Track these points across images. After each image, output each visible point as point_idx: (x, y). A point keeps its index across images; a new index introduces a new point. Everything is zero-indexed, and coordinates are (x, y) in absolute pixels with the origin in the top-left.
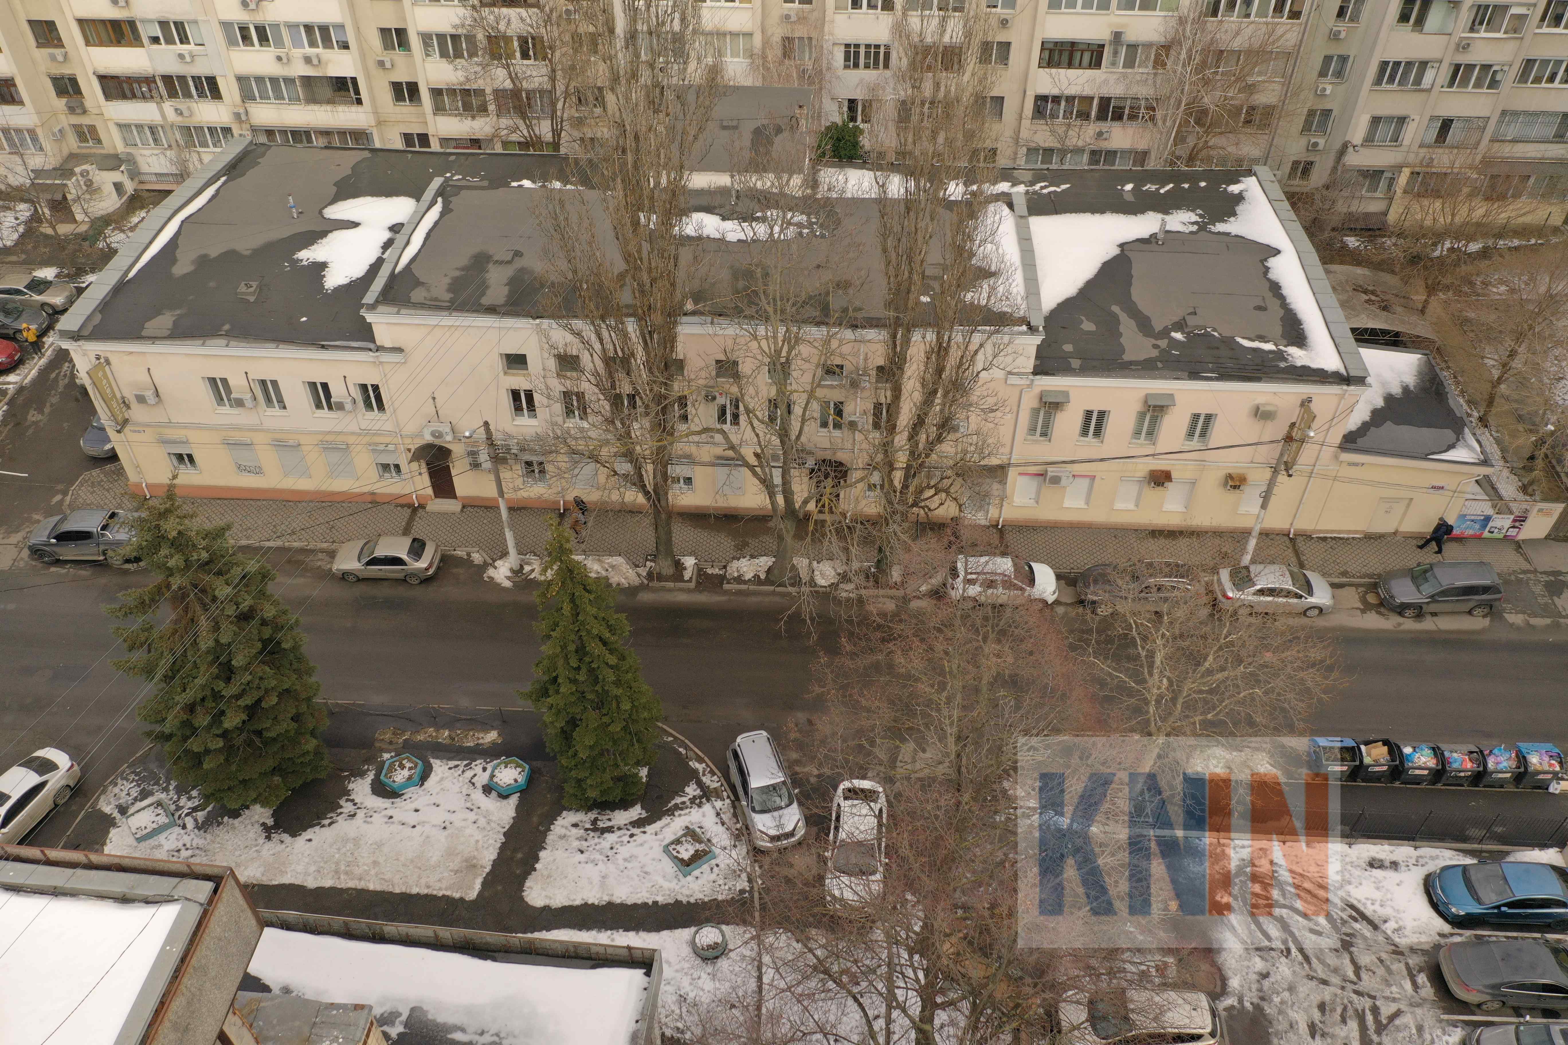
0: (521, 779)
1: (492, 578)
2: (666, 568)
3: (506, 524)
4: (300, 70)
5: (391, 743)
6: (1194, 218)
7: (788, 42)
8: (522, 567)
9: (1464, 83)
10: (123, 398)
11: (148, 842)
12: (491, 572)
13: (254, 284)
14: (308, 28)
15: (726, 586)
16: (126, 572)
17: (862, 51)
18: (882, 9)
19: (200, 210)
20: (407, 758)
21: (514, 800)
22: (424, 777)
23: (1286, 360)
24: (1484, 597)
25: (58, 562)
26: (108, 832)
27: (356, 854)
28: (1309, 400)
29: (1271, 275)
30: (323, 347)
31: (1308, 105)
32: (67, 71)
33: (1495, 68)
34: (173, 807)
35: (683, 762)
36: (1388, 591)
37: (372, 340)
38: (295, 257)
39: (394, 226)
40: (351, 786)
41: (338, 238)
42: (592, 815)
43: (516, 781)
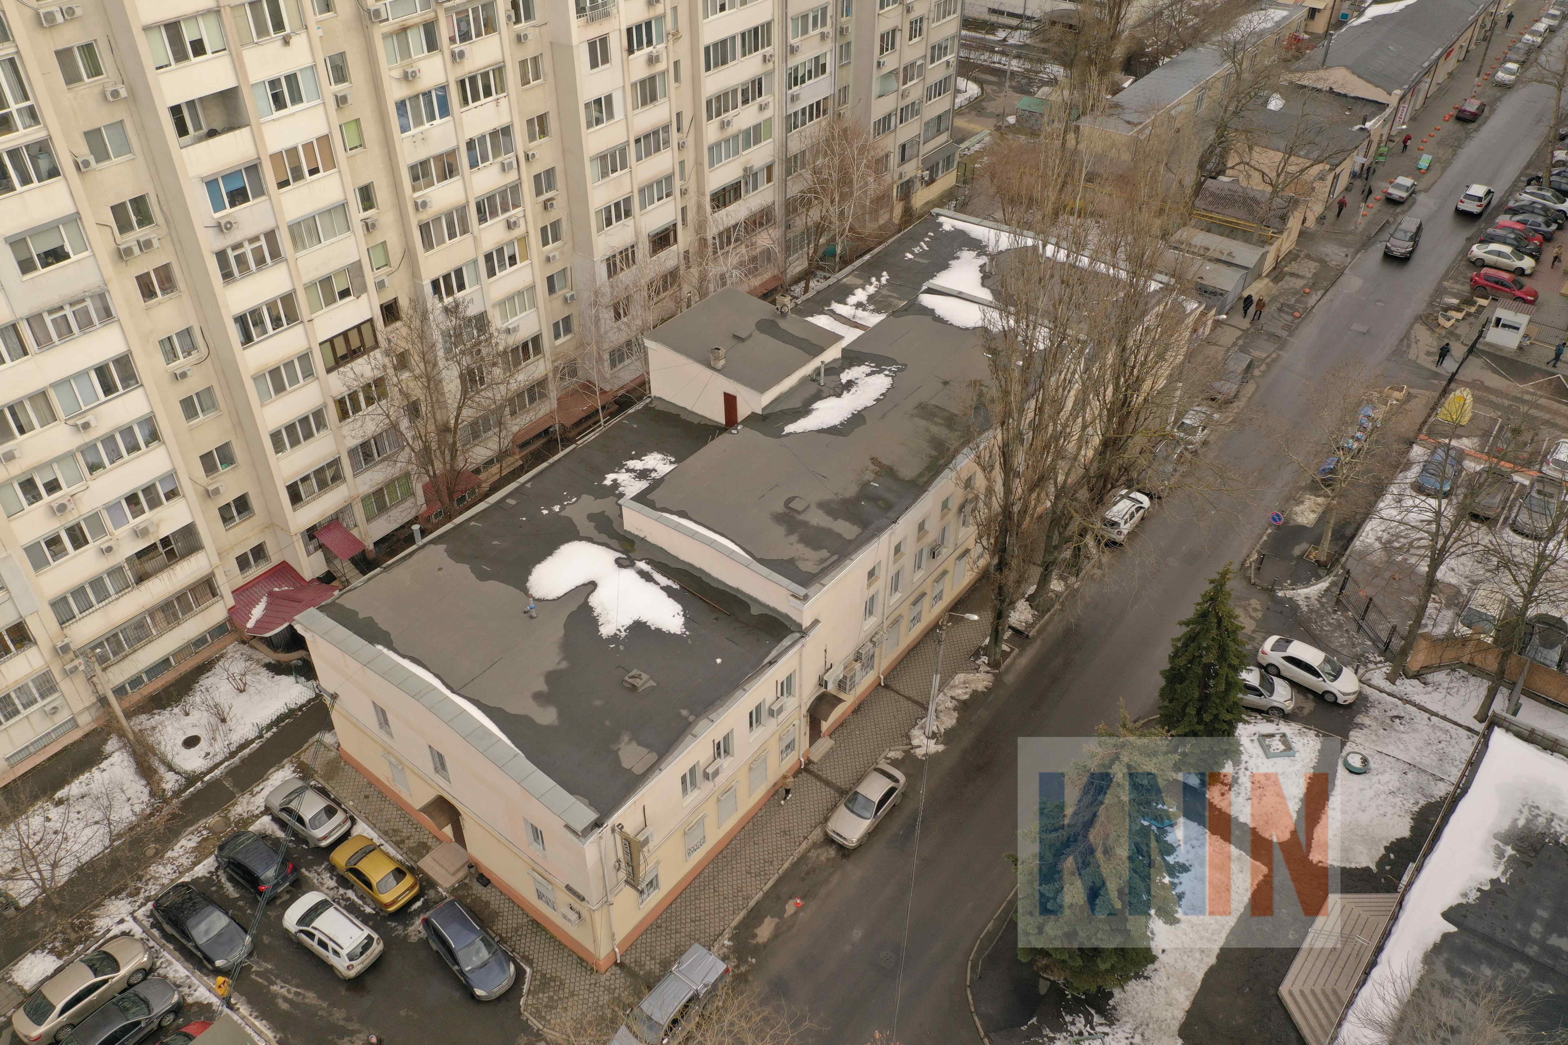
1: (928, 754)
4: (128, 550)
7: (551, 281)
8: (929, 732)
12: (920, 751)
13: (639, 672)
14: (131, 498)
15: (1031, 633)
17: (618, 258)
19: (439, 678)
30: (771, 663)
38: (605, 637)
39: (618, 563)
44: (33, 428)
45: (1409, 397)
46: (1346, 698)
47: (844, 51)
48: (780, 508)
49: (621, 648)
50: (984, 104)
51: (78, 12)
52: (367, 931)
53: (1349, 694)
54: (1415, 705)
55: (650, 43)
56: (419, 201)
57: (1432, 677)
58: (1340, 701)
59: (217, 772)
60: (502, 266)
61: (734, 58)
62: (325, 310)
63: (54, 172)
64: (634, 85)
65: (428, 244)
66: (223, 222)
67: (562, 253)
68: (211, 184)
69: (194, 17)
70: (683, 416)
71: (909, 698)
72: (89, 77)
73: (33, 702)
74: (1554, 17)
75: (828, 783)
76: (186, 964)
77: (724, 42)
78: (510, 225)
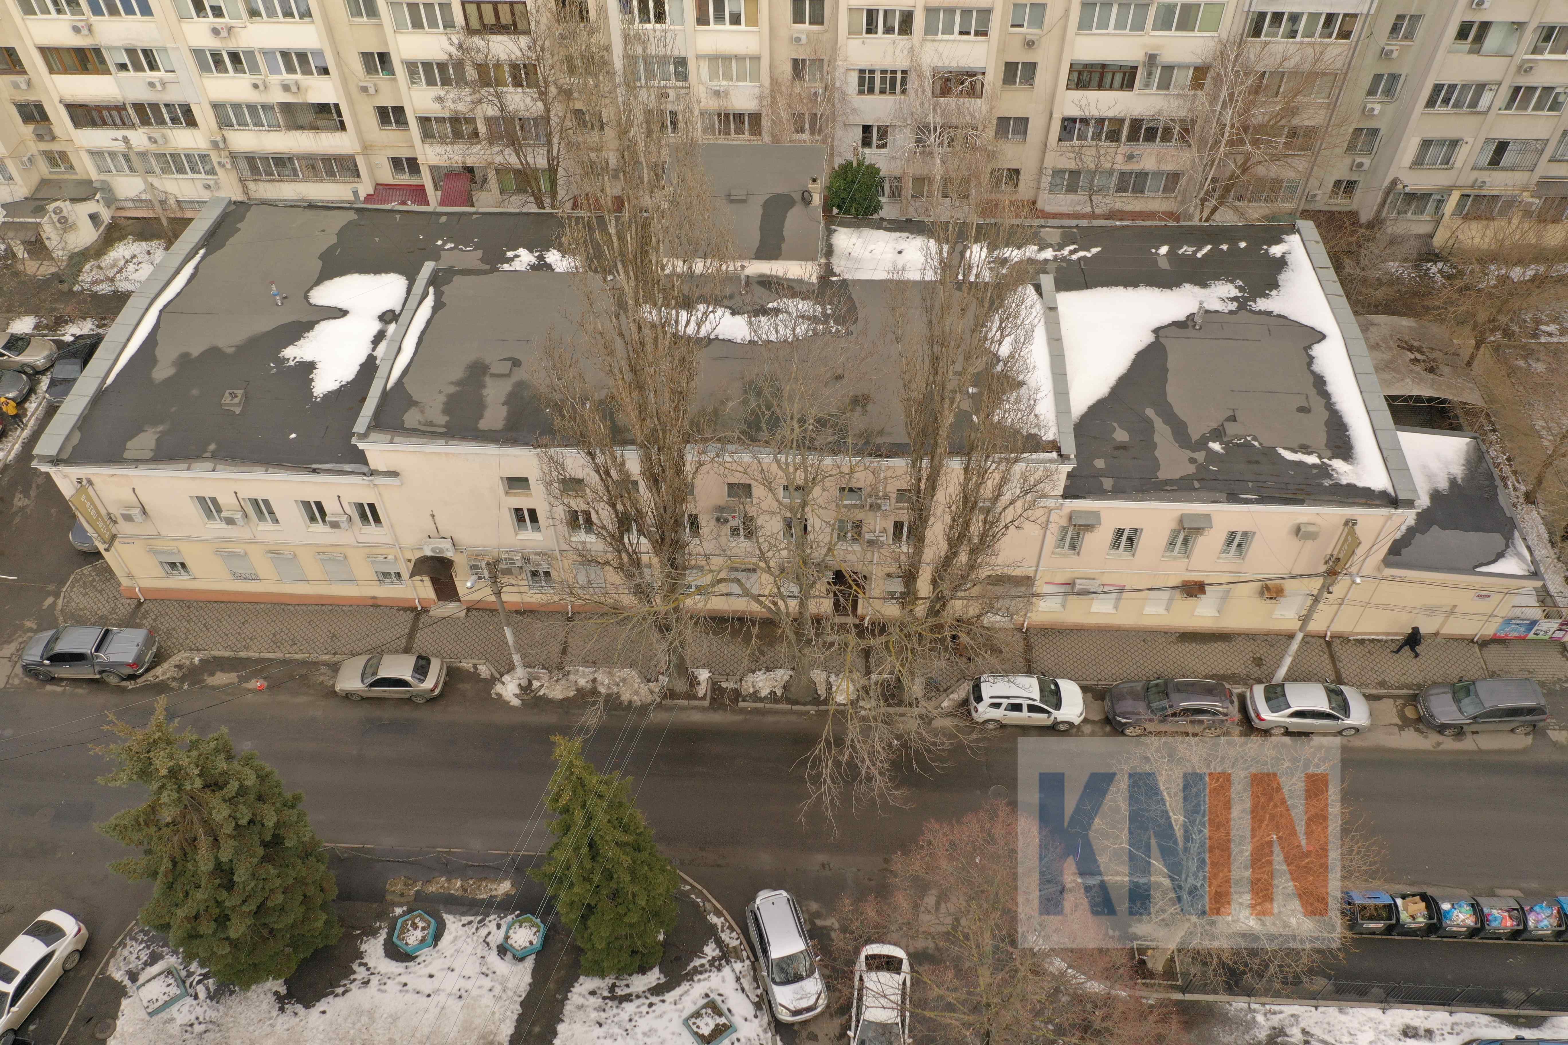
0: (537, 941)
1: (499, 695)
2: (681, 686)
3: (512, 649)
4: (278, 96)
5: (402, 895)
6: (1234, 292)
7: (797, 65)
8: (530, 683)
9: (1524, 106)
10: (109, 514)
11: (160, 1015)
12: (499, 688)
13: (240, 393)
14: (285, 54)
15: (741, 704)
16: (124, 690)
17: (878, 76)
18: (899, 34)
19: (178, 294)
20: (420, 915)
21: (530, 963)
22: (437, 937)
23: (1330, 476)
24: (1529, 718)
25: (53, 680)
26: (119, 1004)
27: (371, 1031)
28: (1355, 522)
29: (1317, 367)
30: (314, 471)
31: (1354, 126)
32: (32, 97)
33: (1557, 90)
34: (183, 973)
35: (699, 915)
36: (1427, 709)
37: (365, 462)
38: (281, 355)
39: (384, 314)
40: (363, 947)
41: (326, 329)
42: (609, 981)
43: (531, 943)
48: (491, 359)
49: (274, 371)
73: (198, 171)
75: (411, 637)
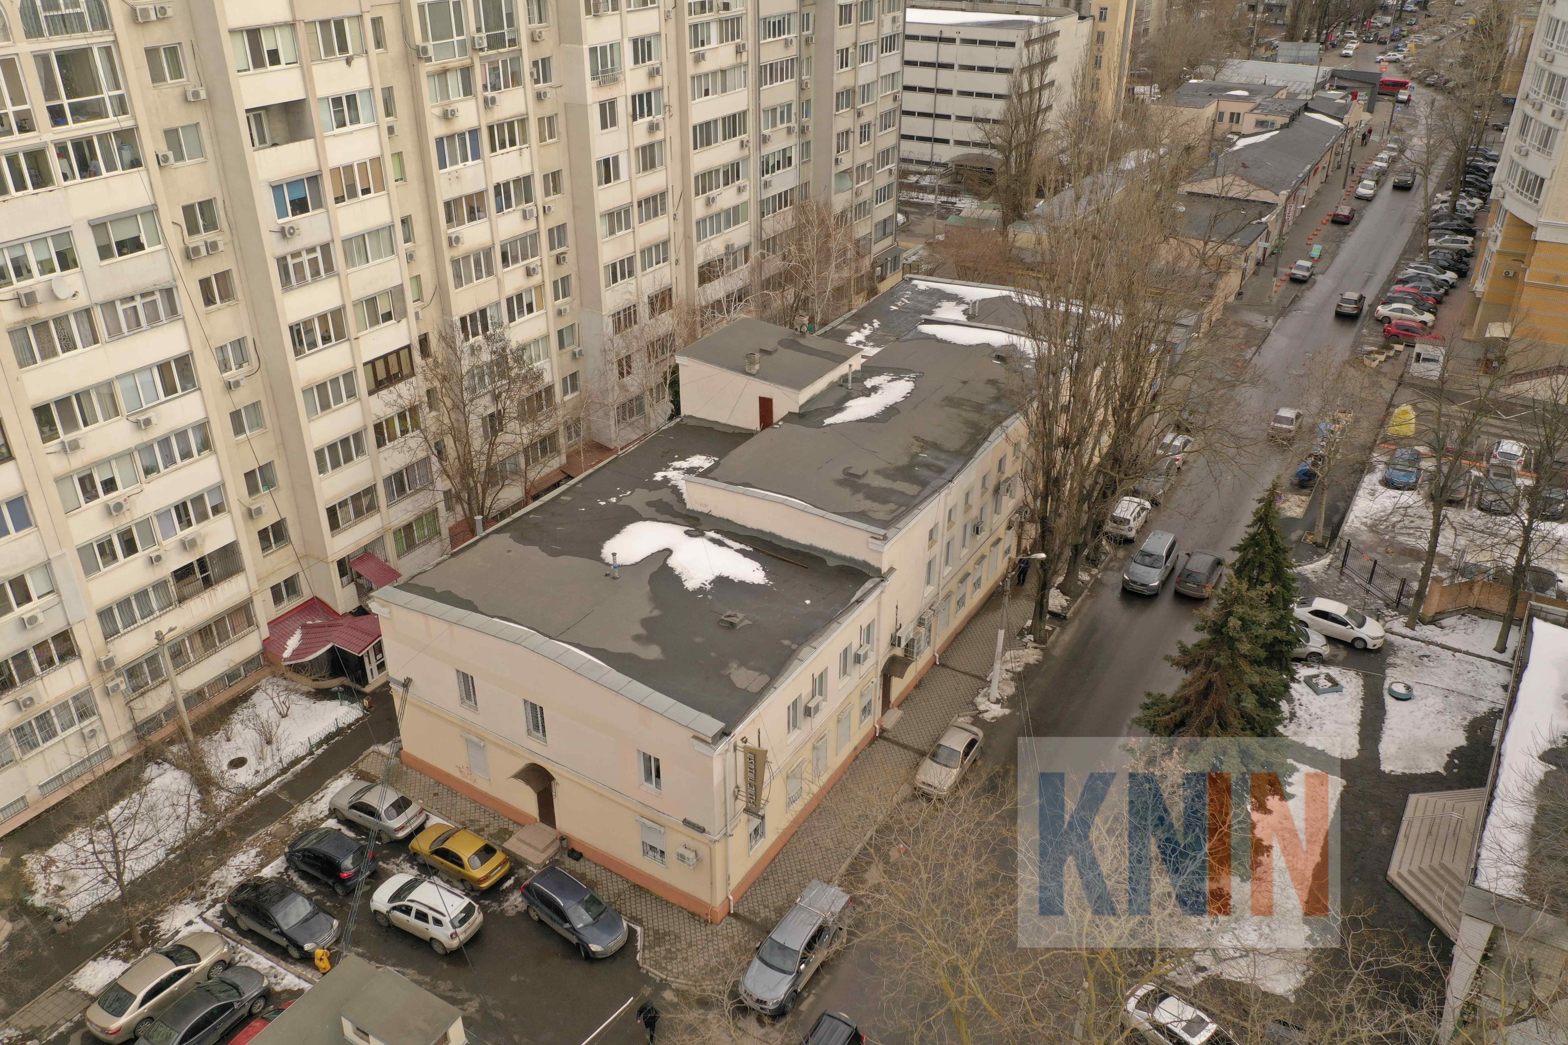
1: (994, 718)
4: (173, 564)
10: (736, 787)
12: (987, 716)
13: (734, 613)
14: (180, 507)
30: (858, 602)
38: (691, 589)
39: (689, 534)
44: (96, 421)
45: (1357, 420)
46: (1375, 642)
47: (805, 147)
48: (840, 475)
49: (710, 597)
50: (911, 228)
51: (170, 12)
52: (467, 900)
53: (1377, 638)
54: (1438, 645)
55: (650, 113)
56: (453, 236)
57: (1446, 622)
58: (1370, 646)
59: (270, 787)
60: (521, 312)
61: (716, 141)
62: (369, 330)
63: (136, 163)
64: (637, 149)
65: (459, 280)
66: (287, 227)
67: (571, 308)
68: (277, 189)
69: (272, 27)
70: (716, 428)
71: (965, 673)
72: (172, 79)
73: (72, 724)
74: (1393, 149)
75: (905, 747)
76: (269, 955)
77: (708, 124)
78: (529, 272)
